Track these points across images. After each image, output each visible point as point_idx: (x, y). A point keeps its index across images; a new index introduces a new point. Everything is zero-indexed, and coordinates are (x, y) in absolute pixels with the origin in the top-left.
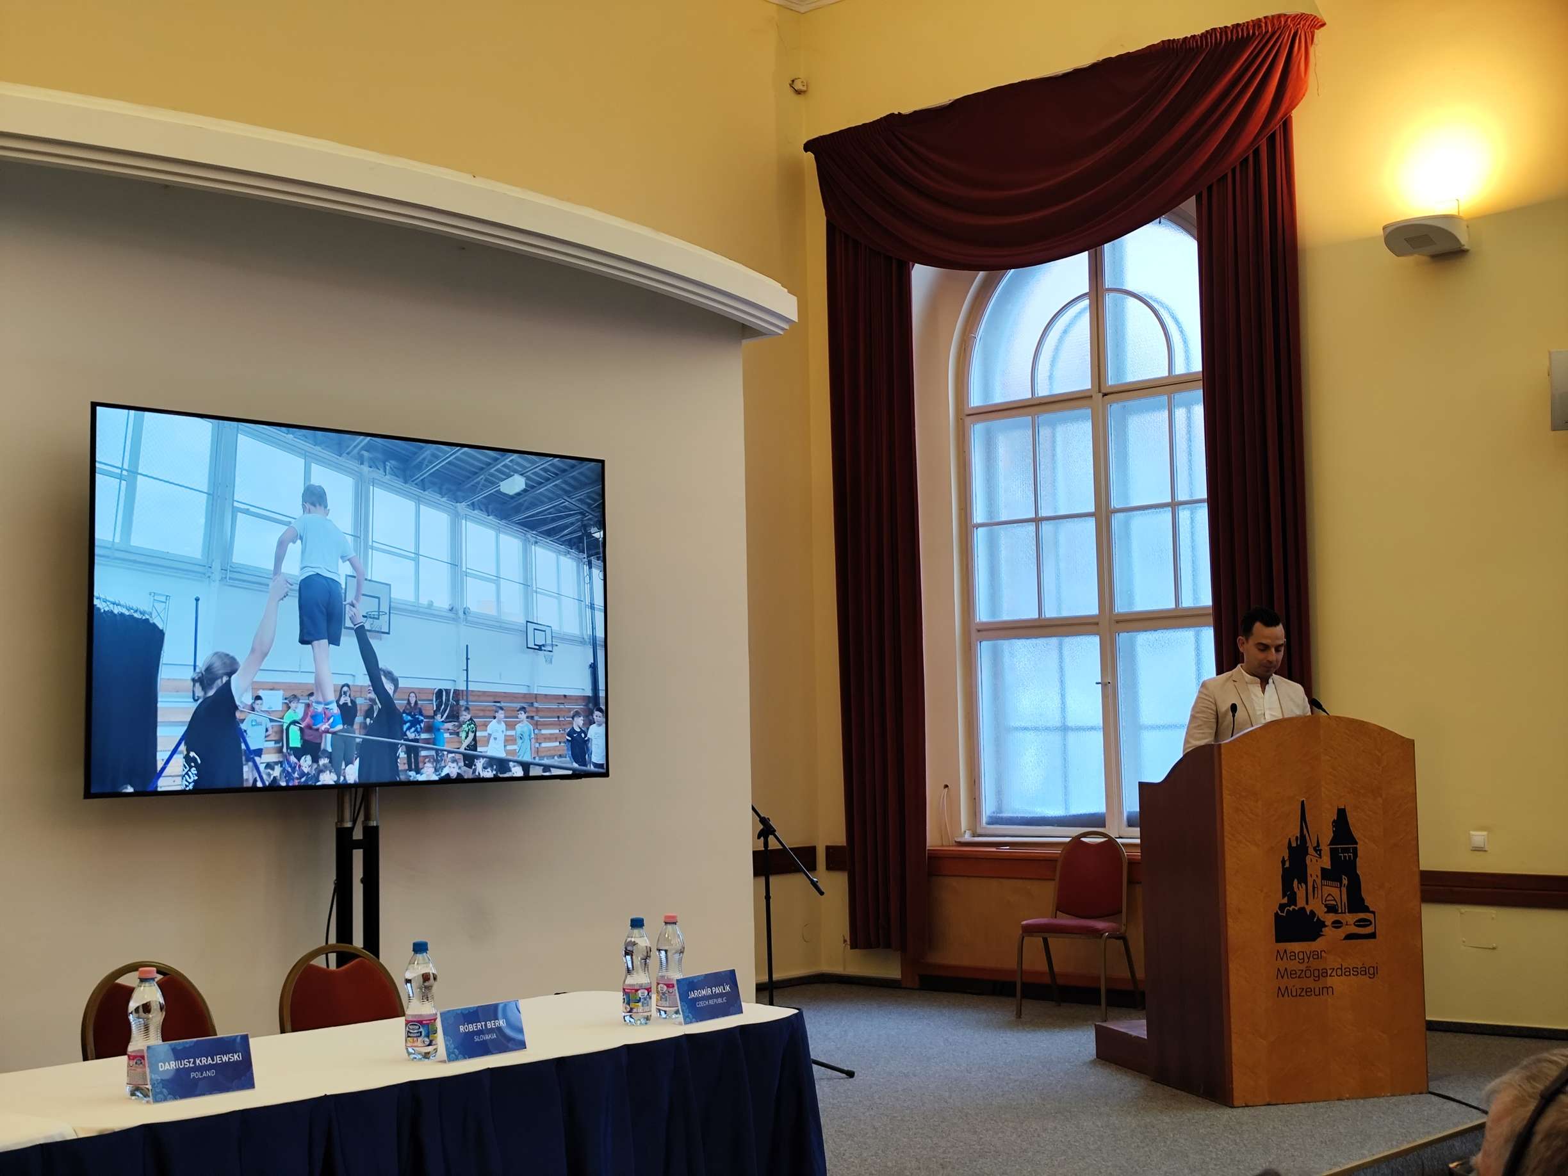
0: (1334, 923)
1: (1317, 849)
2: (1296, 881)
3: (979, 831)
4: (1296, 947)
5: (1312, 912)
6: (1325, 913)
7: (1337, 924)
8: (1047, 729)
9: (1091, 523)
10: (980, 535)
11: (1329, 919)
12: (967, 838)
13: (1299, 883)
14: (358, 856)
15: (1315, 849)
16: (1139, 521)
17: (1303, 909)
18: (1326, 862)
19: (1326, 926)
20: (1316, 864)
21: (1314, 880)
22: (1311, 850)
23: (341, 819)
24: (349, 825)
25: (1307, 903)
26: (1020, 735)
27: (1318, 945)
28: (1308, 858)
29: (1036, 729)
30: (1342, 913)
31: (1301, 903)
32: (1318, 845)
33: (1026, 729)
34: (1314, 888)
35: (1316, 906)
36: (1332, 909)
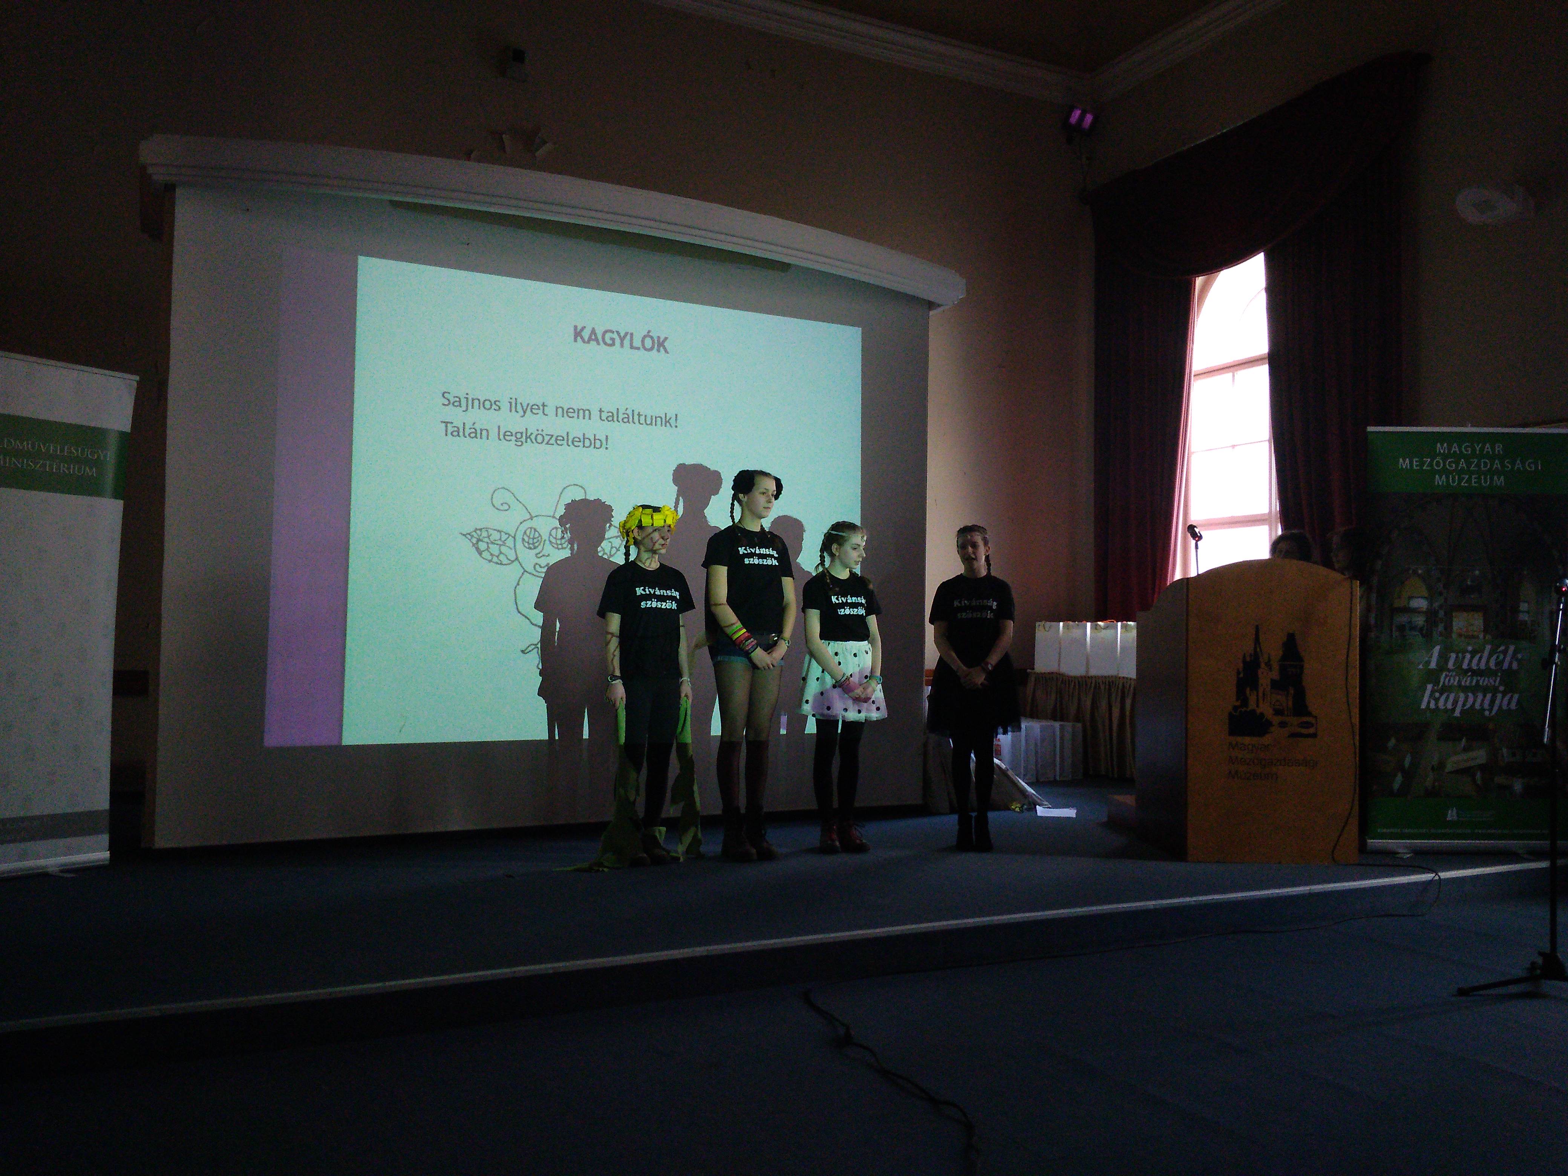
0: (1279, 723)
1: (1268, 664)
2: (1248, 689)
4: (1247, 740)
5: (1262, 714)
6: (1274, 715)
7: (1283, 725)
11: (1276, 720)
13: (1251, 690)
15: (1266, 664)
17: (1254, 711)
18: (1275, 674)
19: (1274, 725)
20: (1266, 677)
21: (1264, 689)
22: (1263, 665)
25: (1258, 706)
27: (1267, 740)
28: (1260, 671)
30: (1288, 716)
31: (1252, 705)
32: (1269, 660)
34: (1264, 694)
35: (1265, 709)
36: (1278, 712)
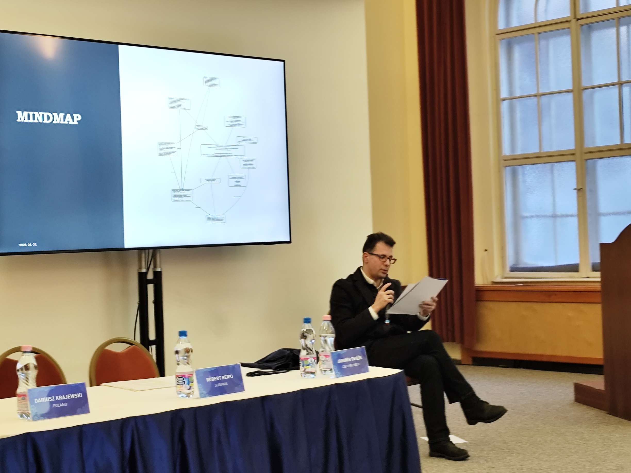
3: (506, 276)
8: (545, 217)
9: (570, 96)
10: (505, 106)
12: (499, 280)
14: (151, 288)
16: (599, 94)
23: (140, 268)
24: (144, 270)
26: (529, 221)
29: (538, 217)
33: (532, 217)
